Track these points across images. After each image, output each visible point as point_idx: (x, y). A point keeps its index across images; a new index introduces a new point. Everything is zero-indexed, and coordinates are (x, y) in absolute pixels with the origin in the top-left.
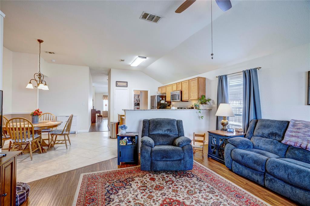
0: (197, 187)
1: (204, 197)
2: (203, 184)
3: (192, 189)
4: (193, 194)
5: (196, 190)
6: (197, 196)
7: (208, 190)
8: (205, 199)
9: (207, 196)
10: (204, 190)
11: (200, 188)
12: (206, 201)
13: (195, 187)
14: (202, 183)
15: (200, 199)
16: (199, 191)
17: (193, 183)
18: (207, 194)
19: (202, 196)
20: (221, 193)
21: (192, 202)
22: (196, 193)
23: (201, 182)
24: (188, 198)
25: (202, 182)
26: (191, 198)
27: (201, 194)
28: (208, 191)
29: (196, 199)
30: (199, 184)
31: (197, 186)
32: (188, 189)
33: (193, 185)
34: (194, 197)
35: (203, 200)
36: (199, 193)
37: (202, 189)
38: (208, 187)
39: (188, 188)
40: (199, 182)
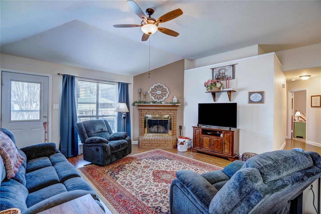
0: (160, 197)
1: (152, 190)
2: (153, 203)
3: (164, 195)
4: (162, 190)
5: (159, 194)
6: (158, 189)
7: (148, 198)
8: (151, 189)
9: (149, 191)
10: (152, 196)
11: (156, 198)
12: (151, 187)
13: (161, 198)
14: (154, 205)
15: (155, 188)
16: (157, 194)
17: (165, 202)
18: (149, 193)
19: (154, 191)
20: (136, 196)
21: (161, 185)
22: (160, 192)
23: (156, 206)
24: (165, 186)
25: (154, 207)
26: (163, 187)
27: (155, 192)
28: (148, 196)
29: (158, 187)
30: (158, 202)
31: (159, 199)
32: (167, 194)
33: (163, 199)
34: (160, 188)
35: (153, 187)
36: (156, 193)
37: (154, 197)
38: (148, 201)
39: (168, 196)
40: (158, 205)
